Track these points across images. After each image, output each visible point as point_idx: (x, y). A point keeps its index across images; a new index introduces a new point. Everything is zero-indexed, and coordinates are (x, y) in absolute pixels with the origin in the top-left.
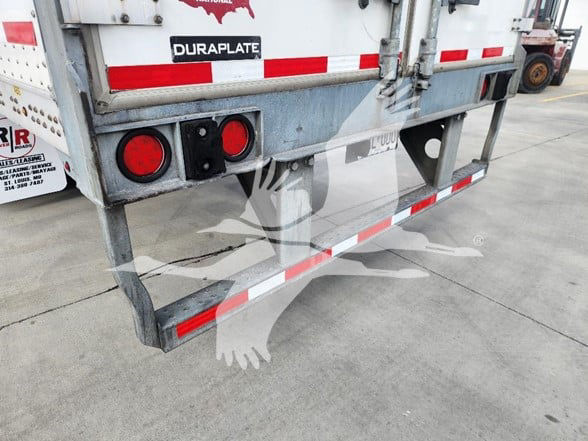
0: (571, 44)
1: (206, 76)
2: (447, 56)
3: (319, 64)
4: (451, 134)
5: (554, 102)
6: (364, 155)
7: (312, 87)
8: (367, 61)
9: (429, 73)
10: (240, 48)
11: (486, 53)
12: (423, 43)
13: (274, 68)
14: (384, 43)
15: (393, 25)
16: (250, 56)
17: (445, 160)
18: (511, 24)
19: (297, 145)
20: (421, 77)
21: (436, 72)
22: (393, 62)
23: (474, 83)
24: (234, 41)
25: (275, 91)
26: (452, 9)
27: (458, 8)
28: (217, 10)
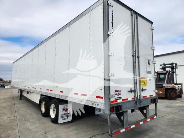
0: (181, 87)
1: (117, 101)
2: (143, 97)
3: (127, 99)
4: (147, 109)
5: (180, 102)
6: (134, 111)
7: (127, 102)
8: (132, 98)
9: (141, 99)
10: (120, 98)
11: (150, 96)
12: (139, 96)
13: (123, 100)
14: (134, 96)
15: (135, 94)
16: (121, 99)
17: (147, 113)
18: (153, 91)
19: (125, 109)
20: (140, 100)
21: (142, 99)
22: (136, 99)
23: (149, 101)
24: (119, 98)
25: (123, 102)
26: (143, 91)
27: (144, 91)
28: (118, 95)
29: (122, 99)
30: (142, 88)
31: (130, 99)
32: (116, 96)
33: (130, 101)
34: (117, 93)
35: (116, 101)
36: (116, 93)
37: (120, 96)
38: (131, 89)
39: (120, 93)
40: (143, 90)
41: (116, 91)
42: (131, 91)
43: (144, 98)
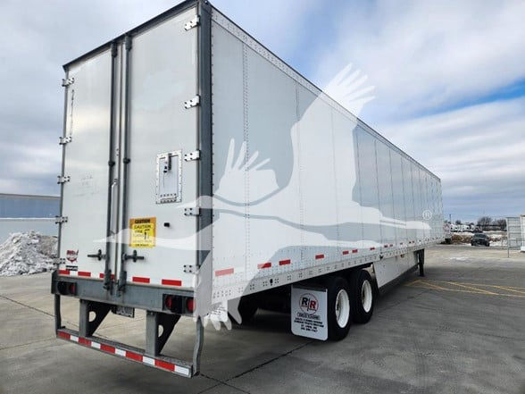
2: (135, 279)
7: (87, 280)
8: (101, 275)
9: (128, 285)
10: (74, 268)
11: (164, 282)
13: (80, 273)
14: (106, 271)
16: (76, 270)
21: (131, 285)
25: (80, 279)
26: (135, 261)
27: (138, 261)
28: (72, 261)
29: (79, 270)
30: (135, 252)
31: (96, 275)
32: (69, 263)
33: (95, 280)
34: (72, 257)
35: (67, 272)
36: (69, 256)
37: (74, 264)
38: (100, 251)
39: (75, 256)
40: (135, 258)
41: (69, 252)
42: (99, 256)
43: (135, 283)
